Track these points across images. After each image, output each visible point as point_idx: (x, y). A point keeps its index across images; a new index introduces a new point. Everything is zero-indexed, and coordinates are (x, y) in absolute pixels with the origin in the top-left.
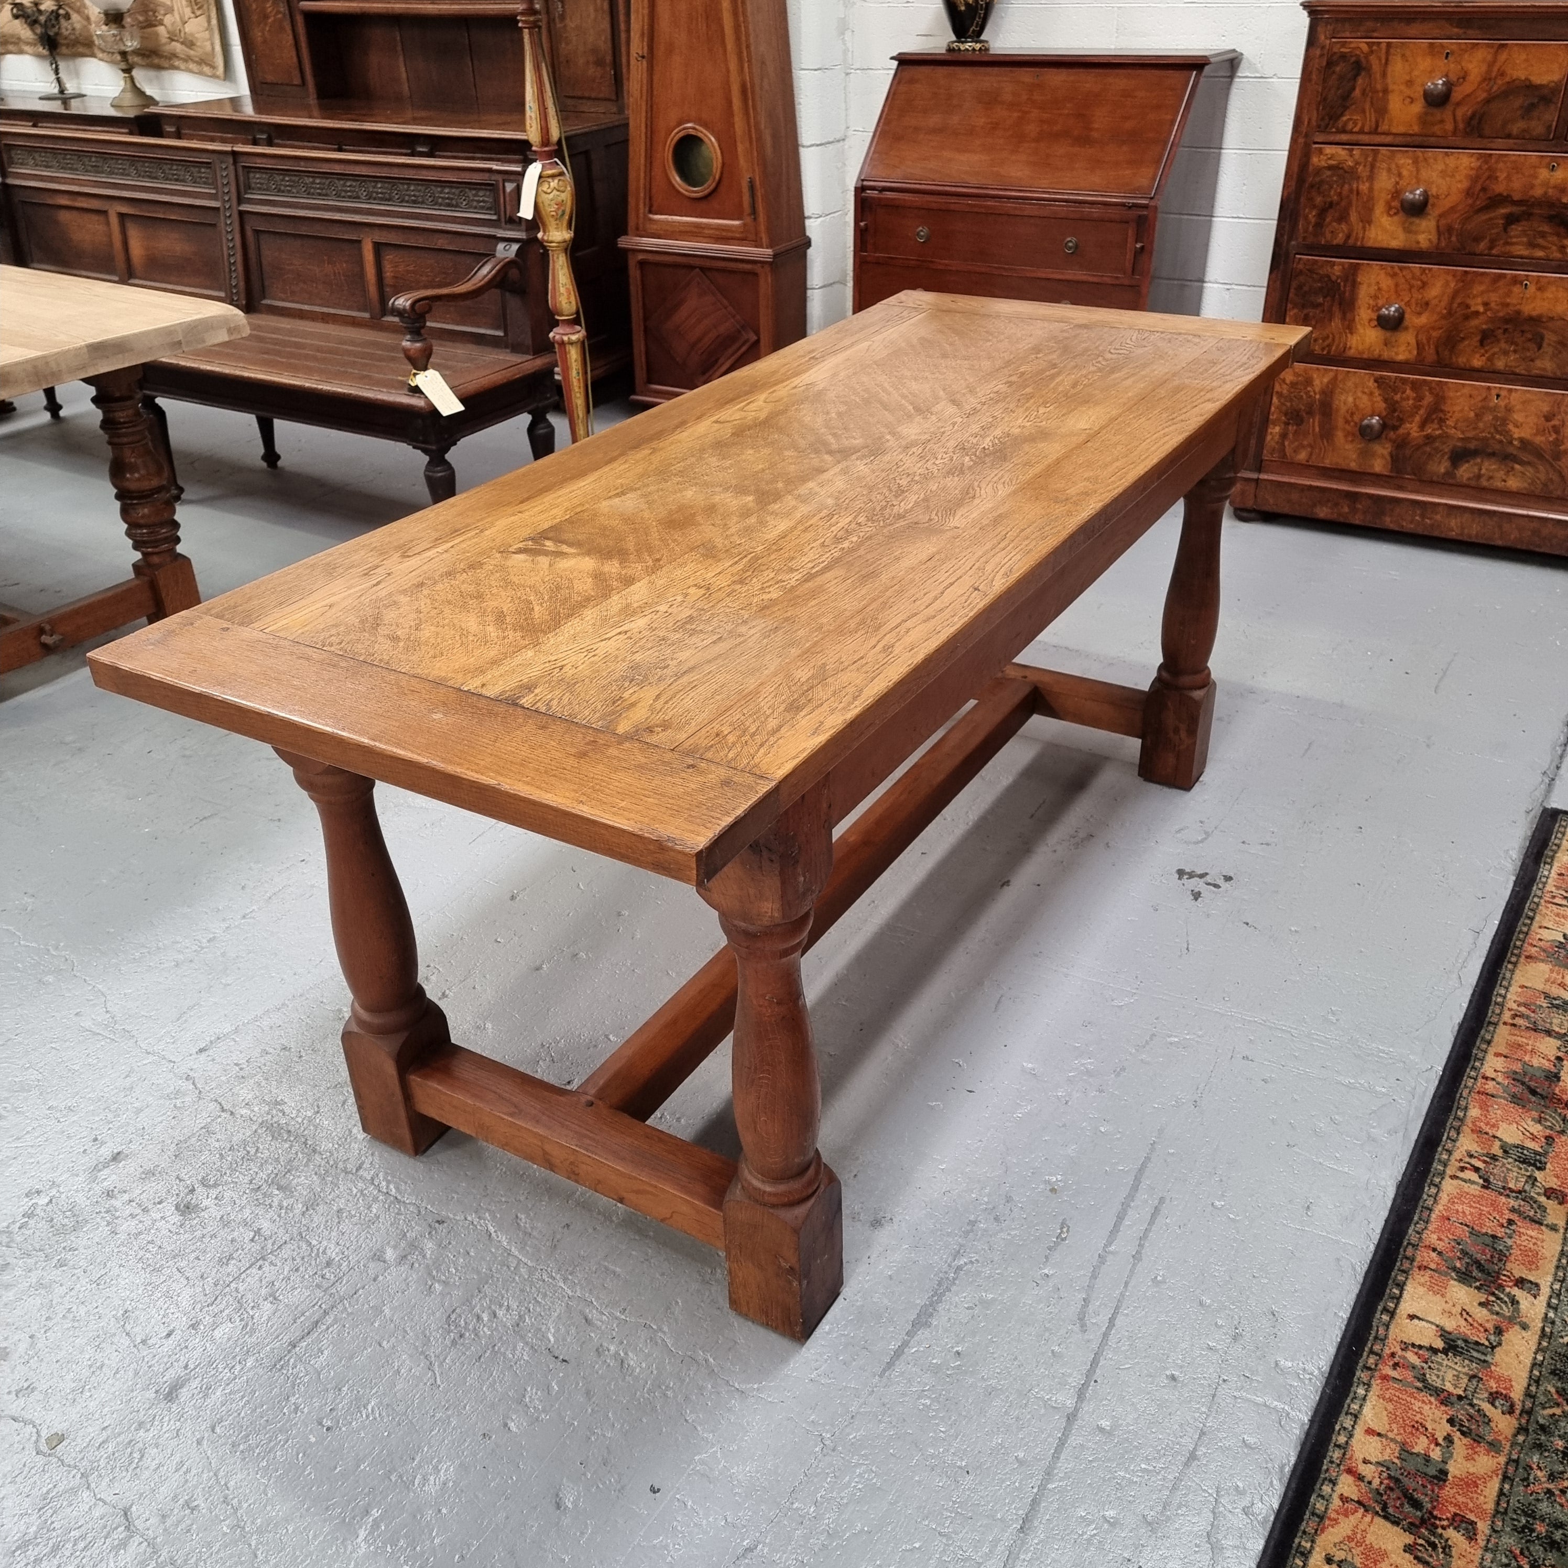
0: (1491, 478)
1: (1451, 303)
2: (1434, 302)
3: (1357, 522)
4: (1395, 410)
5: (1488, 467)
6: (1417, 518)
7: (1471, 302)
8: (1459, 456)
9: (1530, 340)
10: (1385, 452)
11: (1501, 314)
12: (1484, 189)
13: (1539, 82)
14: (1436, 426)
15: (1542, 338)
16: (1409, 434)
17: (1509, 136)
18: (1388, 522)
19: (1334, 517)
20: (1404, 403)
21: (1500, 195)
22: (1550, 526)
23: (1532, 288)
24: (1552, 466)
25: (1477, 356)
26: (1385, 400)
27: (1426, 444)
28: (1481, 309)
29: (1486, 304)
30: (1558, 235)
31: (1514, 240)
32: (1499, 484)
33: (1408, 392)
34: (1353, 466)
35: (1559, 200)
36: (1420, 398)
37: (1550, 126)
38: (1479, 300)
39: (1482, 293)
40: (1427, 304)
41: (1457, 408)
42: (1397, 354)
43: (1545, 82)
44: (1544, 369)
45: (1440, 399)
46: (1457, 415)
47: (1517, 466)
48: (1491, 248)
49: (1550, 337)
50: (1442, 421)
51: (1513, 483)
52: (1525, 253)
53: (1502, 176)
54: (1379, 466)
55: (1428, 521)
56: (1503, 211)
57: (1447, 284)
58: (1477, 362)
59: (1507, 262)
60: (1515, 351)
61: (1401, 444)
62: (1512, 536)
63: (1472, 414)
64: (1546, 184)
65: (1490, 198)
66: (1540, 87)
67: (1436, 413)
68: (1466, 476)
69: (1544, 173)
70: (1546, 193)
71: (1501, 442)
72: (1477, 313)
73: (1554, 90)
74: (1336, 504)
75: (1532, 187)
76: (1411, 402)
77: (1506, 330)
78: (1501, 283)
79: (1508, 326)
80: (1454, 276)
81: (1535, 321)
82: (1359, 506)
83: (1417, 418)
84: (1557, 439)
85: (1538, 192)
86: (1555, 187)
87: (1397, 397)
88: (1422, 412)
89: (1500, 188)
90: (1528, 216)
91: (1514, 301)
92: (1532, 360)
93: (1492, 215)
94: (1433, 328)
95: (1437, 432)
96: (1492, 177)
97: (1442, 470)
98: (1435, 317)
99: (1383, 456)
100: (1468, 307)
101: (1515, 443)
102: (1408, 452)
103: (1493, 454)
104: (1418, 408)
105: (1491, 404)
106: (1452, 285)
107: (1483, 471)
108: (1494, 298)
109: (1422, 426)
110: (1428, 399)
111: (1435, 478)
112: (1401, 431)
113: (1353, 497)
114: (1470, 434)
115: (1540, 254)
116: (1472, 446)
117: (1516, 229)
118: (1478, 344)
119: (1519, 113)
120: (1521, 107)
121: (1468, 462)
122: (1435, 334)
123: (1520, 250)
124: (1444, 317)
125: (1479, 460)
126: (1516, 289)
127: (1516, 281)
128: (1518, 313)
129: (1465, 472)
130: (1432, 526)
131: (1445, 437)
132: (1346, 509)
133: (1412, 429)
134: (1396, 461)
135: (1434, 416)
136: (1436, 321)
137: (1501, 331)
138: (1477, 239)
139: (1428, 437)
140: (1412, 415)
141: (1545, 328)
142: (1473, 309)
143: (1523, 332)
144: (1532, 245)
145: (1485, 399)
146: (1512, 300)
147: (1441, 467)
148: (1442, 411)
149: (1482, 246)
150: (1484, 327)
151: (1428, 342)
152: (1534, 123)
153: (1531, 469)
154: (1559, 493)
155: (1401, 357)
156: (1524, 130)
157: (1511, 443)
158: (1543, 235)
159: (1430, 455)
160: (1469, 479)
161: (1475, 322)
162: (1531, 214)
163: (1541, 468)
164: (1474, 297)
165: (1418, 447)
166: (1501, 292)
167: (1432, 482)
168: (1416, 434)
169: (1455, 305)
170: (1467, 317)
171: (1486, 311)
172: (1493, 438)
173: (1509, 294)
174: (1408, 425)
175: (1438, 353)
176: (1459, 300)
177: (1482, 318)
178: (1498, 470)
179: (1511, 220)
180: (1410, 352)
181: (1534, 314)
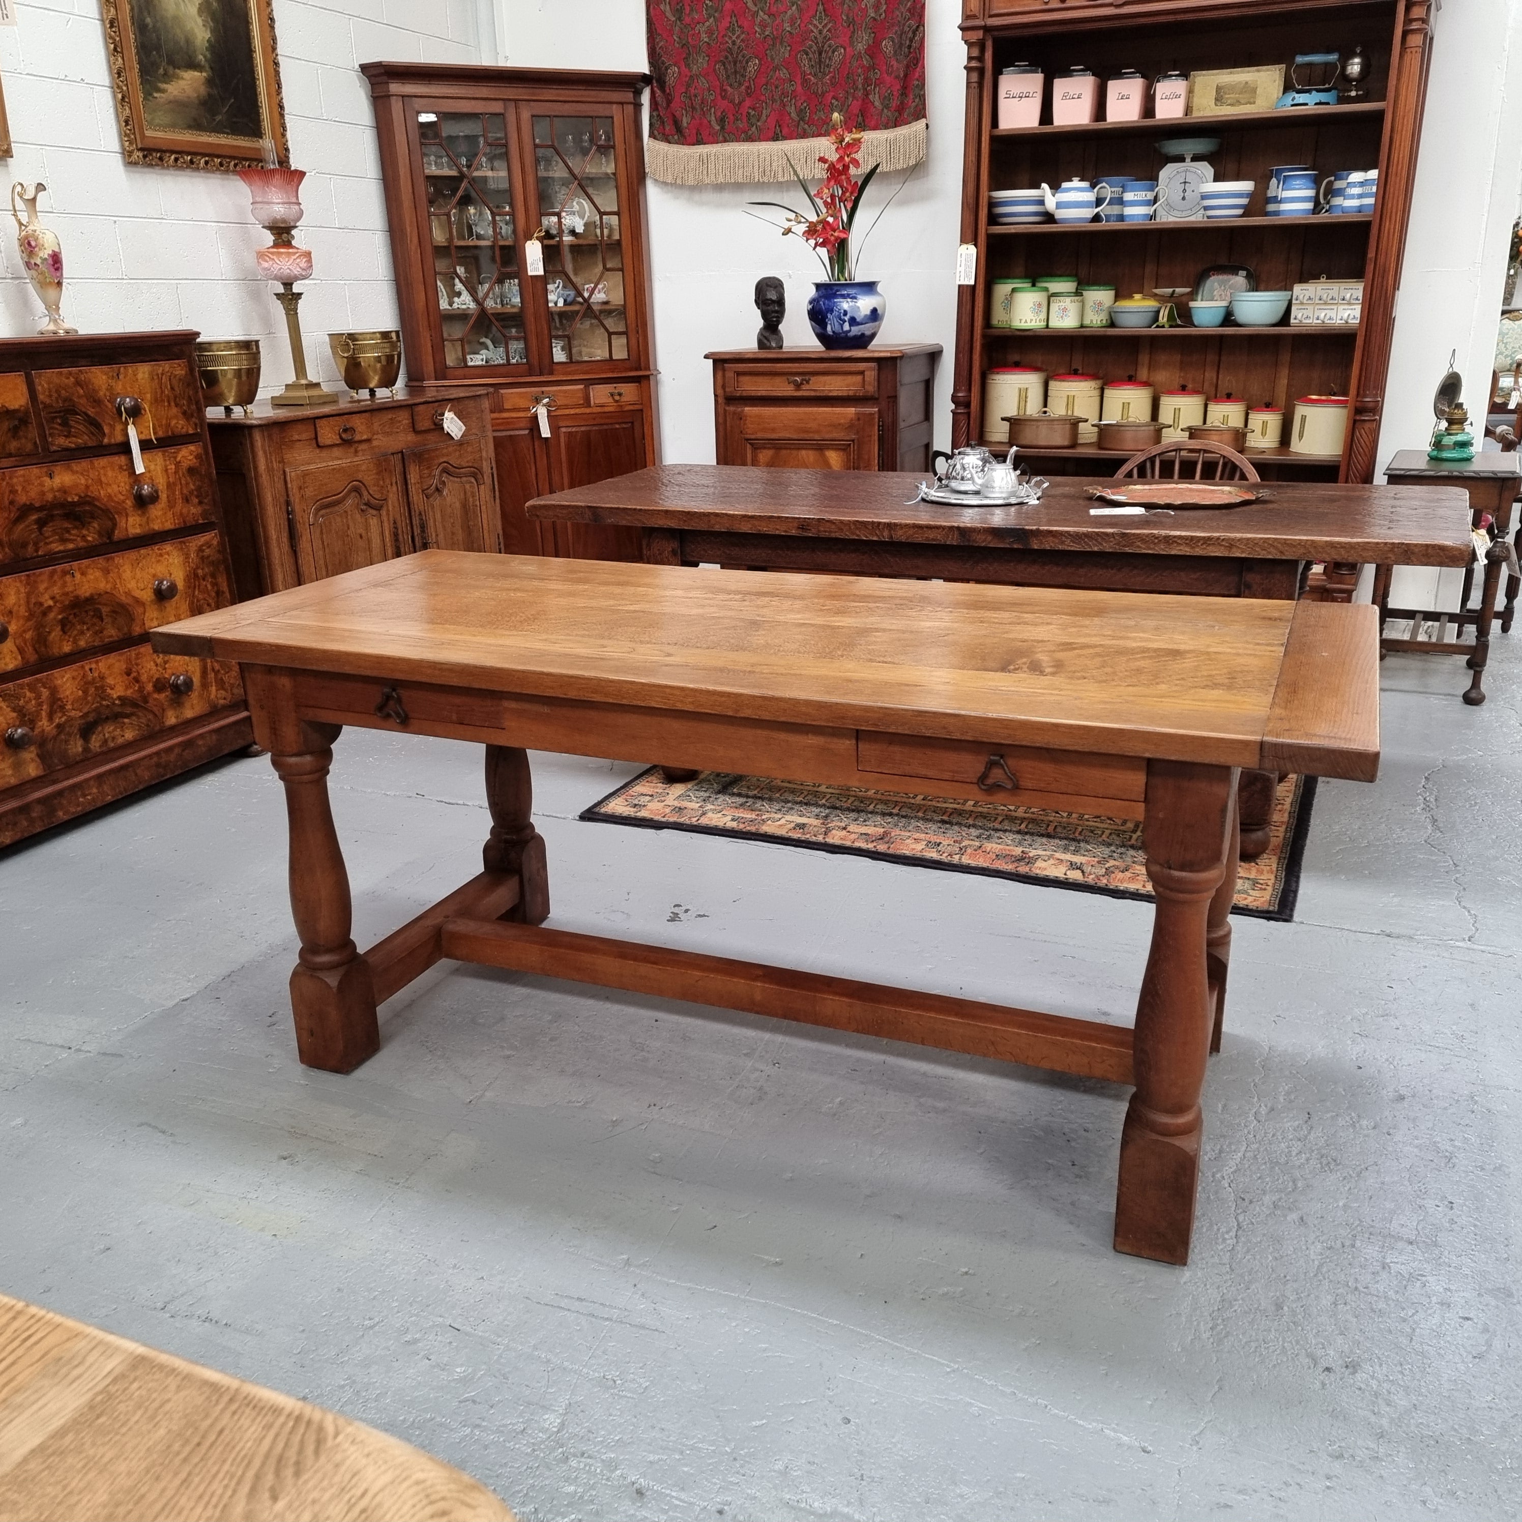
0: (114, 738)
1: (28, 602)
2: (16, 608)
3: (39, 830)
4: (25, 715)
5: (109, 730)
6: (81, 799)
7: (42, 600)
8: (86, 732)
9: (93, 616)
10: (33, 755)
11: (67, 603)
12: (12, 503)
13: (12, 408)
14: (60, 715)
15: (101, 613)
16: (43, 730)
17: (10, 455)
18: (61, 816)
19: (18, 836)
20: (29, 706)
21: (25, 505)
22: (163, 755)
23: (78, 575)
24: (146, 709)
25: (65, 643)
26: (14, 710)
27: (59, 734)
28: (51, 603)
29: (53, 598)
30: (76, 527)
31: (51, 539)
32: (120, 741)
33: (28, 694)
34: (13, 781)
35: (66, 499)
36: (38, 696)
37: (35, 443)
38: (47, 596)
39: (46, 589)
40: (11, 612)
41: (68, 693)
42: (6, 664)
43: (17, 407)
44: (111, 636)
45: (54, 691)
46: (71, 698)
47: (126, 720)
48: (37, 551)
49: (105, 610)
50: (62, 708)
51: (129, 735)
52: (61, 548)
53: (19, 488)
54: (33, 770)
55: (89, 797)
56: (34, 517)
57: (18, 592)
58: (67, 648)
59: (51, 559)
60: (88, 629)
61: (42, 743)
62: (146, 776)
63: (80, 692)
64: (52, 489)
65: (18, 509)
66: (15, 411)
67: (56, 704)
68: (98, 745)
69: (47, 481)
70: (55, 496)
71: (108, 706)
72: (50, 607)
73: (27, 412)
74: (15, 824)
75: (43, 493)
76: (33, 702)
77: (75, 614)
78: (56, 577)
79: (75, 611)
80: (21, 581)
81: (90, 600)
82: (34, 815)
83: (44, 713)
84: (140, 687)
85: (50, 497)
86: (59, 491)
87: (22, 703)
88: (45, 707)
89: (22, 499)
90: (50, 518)
91: (71, 589)
92: (101, 632)
93: (26, 523)
94: (24, 631)
95: (63, 719)
96: (13, 492)
97: (80, 749)
98: (21, 622)
99: (33, 760)
100: (41, 604)
101: (117, 702)
102: (50, 746)
103: (107, 718)
104: (40, 704)
105: (90, 678)
106: (22, 590)
107: (107, 735)
108: (56, 590)
109: (51, 718)
110: (45, 693)
111: (78, 759)
112: (37, 731)
113: (24, 809)
114: (85, 710)
115: (71, 546)
116: (90, 718)
117: (47, 530)
118: (61, 633)
119: (9, 435)
120: (9, 430)
121: (94, 733)
122: (28, 636)
123: (57, 547)
124: (28, 619)
125: (100, 728)
126: (68, 578)
127: (65, 573)
128: (77, 597)
129: (95, 743)
130: (93, 799)
131: (70, 719)
132: (25, 823)
133: (44, 725)
134: (43, 757)
135: (55, 707)
136: (23, 625)
137: (72, 616)
138: (24, 545)
139: (59, 726)
140: (38, 713)
141: (99, 603)
142: (46, 605)
143: (86, 612)
144: (63, 541)
145: (83, 677)
146: (70, 588)
147: (76, 747)
148: (60, 699)
149: (30, 548)
150: (60, 617)
151: (26, 644)
152: (23, 441)
153: (134, 718)
154: (157, 728)
155: (11, 667)
156: (19, 449)
157: (114, 704)
158: (68, 531)
159: (66, 742)
160: (100, 746)
161: (52, 615)
162: (52, 516)
163: (140, 714)
164: (42, 594)
165: (55, 738)
166: (59, 584)
167: (77, 763)
168: (49, 728)
169: (32, 606)
170: (44, 614)
171: (55, 602)
172: (102, 705)
173: (64, 585)
174: (40, 723)
175: (37, 652)
176: (33, 601)
177: (55, 610)
178: (114, 730)
179: (42, 523)
180: (16, 659)
181: (87, 594)
